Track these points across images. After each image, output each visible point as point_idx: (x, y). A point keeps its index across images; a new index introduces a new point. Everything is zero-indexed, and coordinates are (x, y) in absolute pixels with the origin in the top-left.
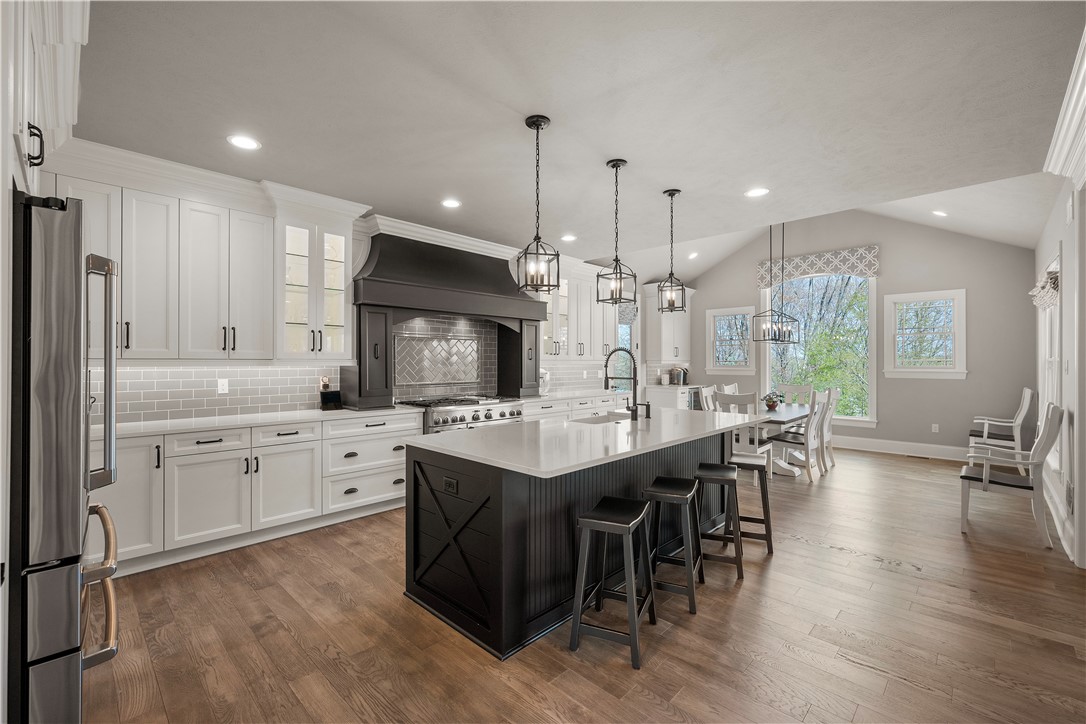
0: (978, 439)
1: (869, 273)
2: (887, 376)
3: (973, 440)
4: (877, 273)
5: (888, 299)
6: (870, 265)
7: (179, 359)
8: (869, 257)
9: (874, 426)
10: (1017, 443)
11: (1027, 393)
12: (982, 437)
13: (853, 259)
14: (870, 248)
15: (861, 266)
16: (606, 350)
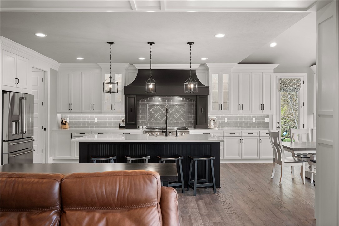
7: (81, 113)
16: (262, 107)
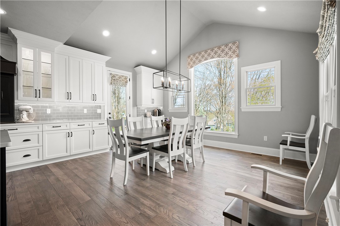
0: (285, 147)
1: (234, 56)
2: (243, 110)
3: (281, 146)
4: (238, 56)
5: (243, 69)
6: (234, 52)
8: (234, 48)
9: (237, 137)
10: (307, 149)
11: (313, 118)
12: (287, 145)
13: (227, 50)
14: (234, 43)
15: (230, 53)
16: (94, 97)
